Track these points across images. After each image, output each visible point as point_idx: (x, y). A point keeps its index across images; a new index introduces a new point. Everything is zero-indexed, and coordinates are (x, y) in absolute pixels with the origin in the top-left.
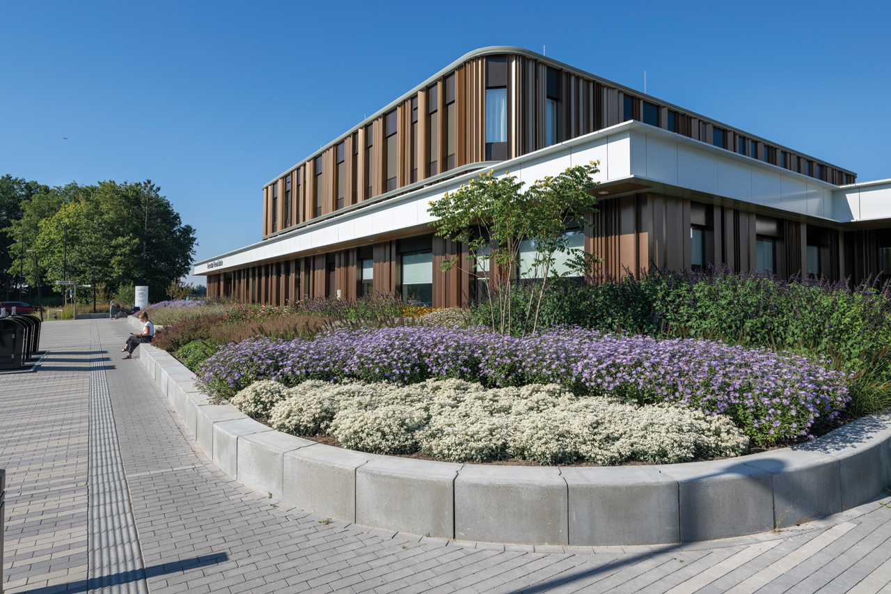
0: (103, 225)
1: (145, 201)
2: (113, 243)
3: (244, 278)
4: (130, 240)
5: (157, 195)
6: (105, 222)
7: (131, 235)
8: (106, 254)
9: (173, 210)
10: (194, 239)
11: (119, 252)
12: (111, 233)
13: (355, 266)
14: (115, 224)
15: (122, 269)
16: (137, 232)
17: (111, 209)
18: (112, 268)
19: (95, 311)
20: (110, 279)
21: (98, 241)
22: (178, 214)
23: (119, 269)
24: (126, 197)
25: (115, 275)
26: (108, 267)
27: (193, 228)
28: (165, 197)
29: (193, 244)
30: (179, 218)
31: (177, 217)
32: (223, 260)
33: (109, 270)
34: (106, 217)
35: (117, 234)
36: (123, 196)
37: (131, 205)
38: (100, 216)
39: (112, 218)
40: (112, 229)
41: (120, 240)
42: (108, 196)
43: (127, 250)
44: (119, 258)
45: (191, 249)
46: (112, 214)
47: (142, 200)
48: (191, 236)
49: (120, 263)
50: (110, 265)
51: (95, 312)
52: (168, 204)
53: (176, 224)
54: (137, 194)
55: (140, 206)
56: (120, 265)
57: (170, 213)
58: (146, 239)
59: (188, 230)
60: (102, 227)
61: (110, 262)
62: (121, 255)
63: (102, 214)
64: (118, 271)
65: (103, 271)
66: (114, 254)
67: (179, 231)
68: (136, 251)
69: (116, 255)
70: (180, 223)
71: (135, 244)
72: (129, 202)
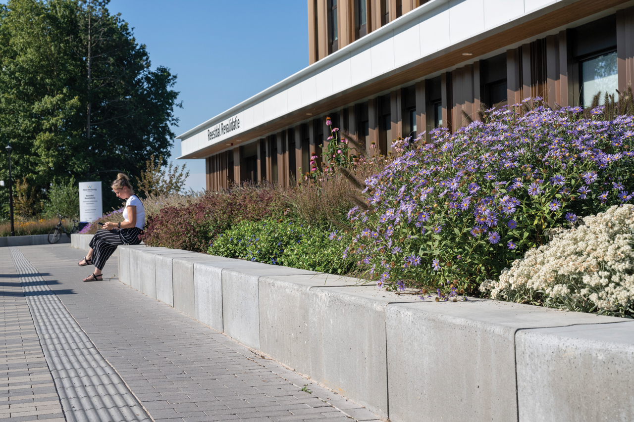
0: (17, 74)
1: (86, 25)
2: (36, 107)
3: (284, 152)
4: (63, 100)
5: (107, 10)
6: (22, 70)
7: (65, 91)
8: (24, 131)
9: (134, 39)
10: (174, 95)
11: (46, 125)
12: (31, 90)
13: (564, 78)
14: (36, 72)
15: (52, 156)
16: (74, 84)
17: (29, 43)
18: (36, 154)
19: (14, 232)
20: (34, 177)
21: (11, 107)
22: (143, 47)
23: (47, 156)
24: (52, 19)
25: (42, 168)
26: (30, 154)
27: (172, 73)
28: (119, 14)
29: (171, 104)
30: (145, 54)
31: (142, 53)
32: (240, 116)
33: (32, 159)
34: (20, 59)
35: (41, 91)
36: (48, 16)
37: (61, 33)
38: (12, 57)
39: (31, 61)
40: (31, 82)
41: (48, 101)
42: (22, 19)
43: (58, 120)
44: (47, 136)
45: (169, 115)
46: (31, 54)
47: (81, 23)
48: (169, 89)
49: (49, 145)
50: (33, 150)
51: (13, 234)
52: (125, 27)
53: (142, 68)
54: (72, 12)
55: (76, 36)
56: (48, 149)
57: (130, 45)
58: (91, 98)
59: (162, 78)
60: (17, 78)
61: (32, 145)
62: (50, 131)
63: (14, 55)
64: (46, 161)
65: (21, 161)
66: (38, 129)
67: (148, 79)
68: (75, 122)
69: (42, 130)
70: (148, 65)
71: (72, 107)
72: (58, 28)
